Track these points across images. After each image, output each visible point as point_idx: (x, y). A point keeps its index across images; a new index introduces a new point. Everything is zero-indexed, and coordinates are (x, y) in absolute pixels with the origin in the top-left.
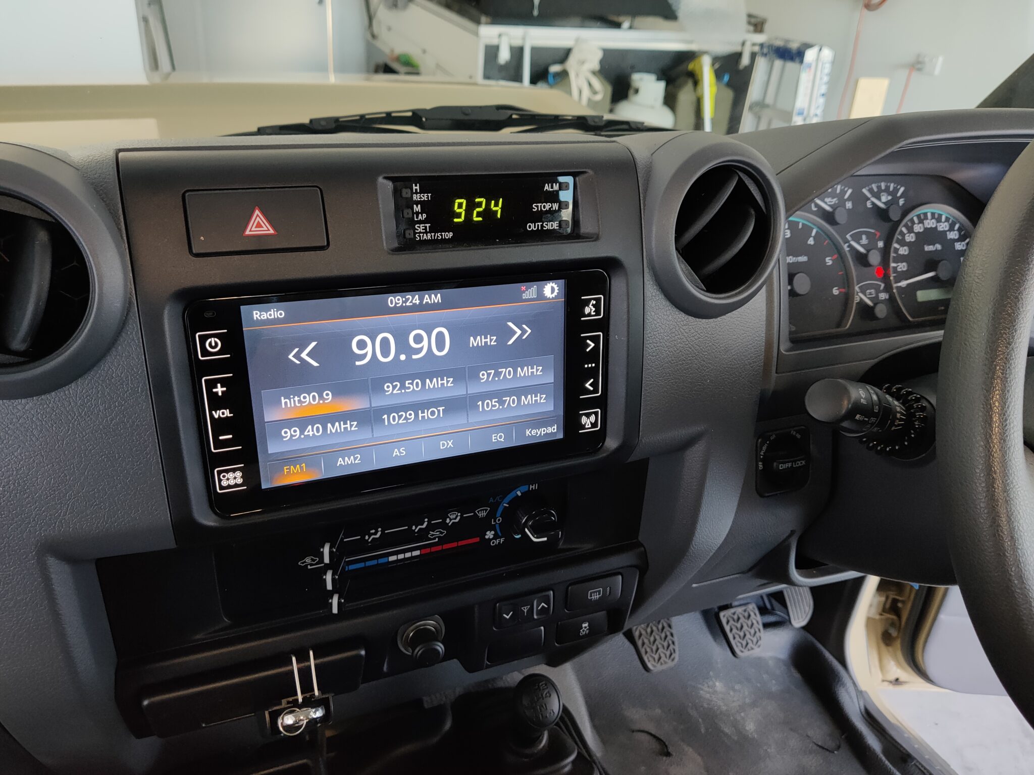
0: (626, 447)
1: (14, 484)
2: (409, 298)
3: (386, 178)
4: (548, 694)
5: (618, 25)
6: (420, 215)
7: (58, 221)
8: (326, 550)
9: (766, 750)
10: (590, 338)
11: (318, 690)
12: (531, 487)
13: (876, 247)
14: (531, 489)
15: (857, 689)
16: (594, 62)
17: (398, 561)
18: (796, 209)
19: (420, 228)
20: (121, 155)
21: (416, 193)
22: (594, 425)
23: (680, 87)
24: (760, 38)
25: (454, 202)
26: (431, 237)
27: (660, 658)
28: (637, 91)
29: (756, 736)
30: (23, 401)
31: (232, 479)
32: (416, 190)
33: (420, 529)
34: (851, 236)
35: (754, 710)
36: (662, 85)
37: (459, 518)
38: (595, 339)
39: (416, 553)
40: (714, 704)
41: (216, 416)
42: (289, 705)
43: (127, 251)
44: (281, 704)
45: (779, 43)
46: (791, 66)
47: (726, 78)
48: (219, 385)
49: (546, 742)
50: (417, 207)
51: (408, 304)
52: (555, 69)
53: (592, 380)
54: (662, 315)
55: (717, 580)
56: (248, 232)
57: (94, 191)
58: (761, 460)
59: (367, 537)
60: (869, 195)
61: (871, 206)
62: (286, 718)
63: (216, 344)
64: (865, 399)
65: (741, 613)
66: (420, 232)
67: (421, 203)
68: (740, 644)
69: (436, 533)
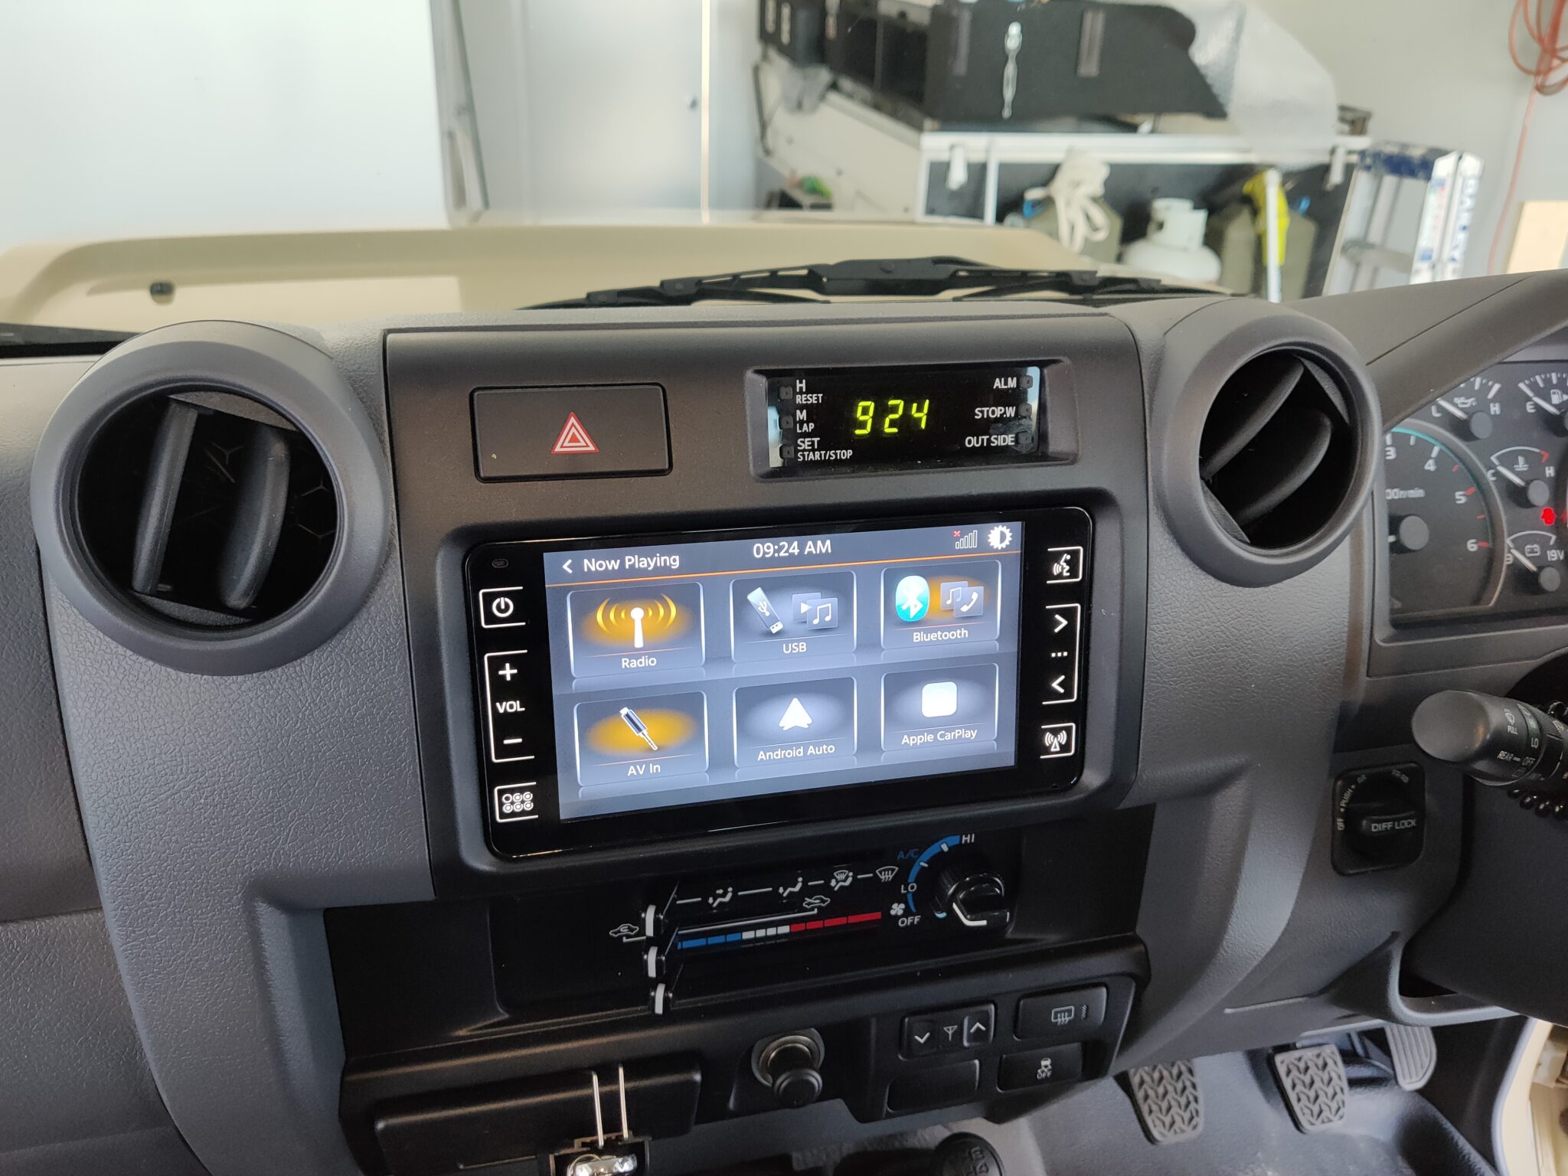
0: (1116, 785)
1: (220, 795)
2: (784, 546)
3: (758, 372)
4: (984, 1168)
5: (1132, 128)
6: (805, 425)
7: (301, 430)
8: (649, 915)
10: (1062, 612)
11: (629, 1128)
12: (964, 838)
13: (1541, 476)
14: (963, 842)
16: (1095, 182)
17: (756, 940)
18: (1404, 414)
19: (804, 444)
20: (390, 337)
21: (801, 393)
22: (1065, 748)
23: (1229, 218)
24: (1361, 143)
25: (857, 406)
26: (821, 456)
27: (1173, 1123)
28: (1161, 226)
30: (240, 678)
31: (517, 803)
32: (801, 388)
33: (791, 893)
34: (1498, 458)
36: (1201, 216)
37: (850, 880)
38: (1069, 614)
39: (785, 929)
41: (501, 711)
42: (585, 1149)
44: (572, 1146)
45: (1391, 150)
46: (1409, 183)
47: (1305, 204)
48: (508, 665)
50: (801, 413)
51: (782, 554)
52: (1034, 194)
53: (1063, 677)
54: (1178, 580)
55: (1267, 1005)
56: (558, 449)
57: (351, 388)
58: (1342, 816)
59: (711, 900)
60: (1530, 393)
61: (1533, 411)
62: (578, 1167)
63: (507, 606)
64: (1514, 726)
65: (1311, 1060)
66: (804, 450)
67: (808, 407)
68: (1309, 1112)
69: (815, 901)
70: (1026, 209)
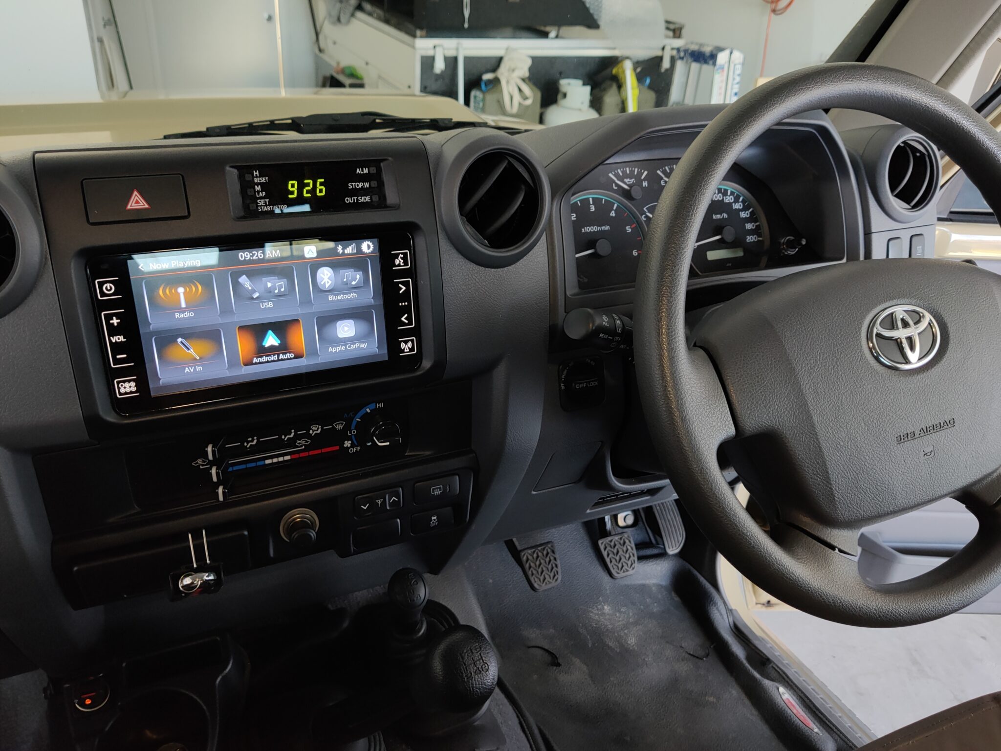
0: (438, 366)
2: (255, 254)
3: (232, 167)
4: (415, 583)
5: (545, 35)
6: (260, 193)
8: (209, 449)
9: (644, 659)
10: (402, 283)
11: (210, 559)
12: (378, 405)
14: (378, 407)
15: (728, 608)
16: (523, 70)
17: (273, 464)
20: (37, 155)
21: (257, 177)
22: (412, 350)
23: (605, 90)
24: (678, 43)
25: (288, 183)
26: (270, 208)
28: (565, 95)
29: (636, 648)
31: (127, 387)
32: (256, 175)
33: (288, 438)
34: (647, 209)
35: (636, 628)
36: (588, 89)
37: (320, 430)
38: (406, 284)
39: (288, 458)
40: (601, 624)
41: (114, 341)
42: (187, 570)
43: (42, 222)
44: (180, 570)
45: (694, 47)
46: (705, 67)
47: (648, 81)
48: (114, 318)
49: (424, 631)
50: (258, 187)
51: (254, 258)
52: (487, 77)
53: (406, 315)
55: (554, 489)
56: (129, 207)
57: (18, 181)
58: (563, 382)
59: (245, 444)
60: (663, 176)
61: (664, 185)
62: (184, 580)
63: (111, 287)
64: (607, 322)
65: (617, 541)
66: (262, 206)
67: (261, 184)
68: (617, 567)
69: (302, 442)
70: (483, 86)
